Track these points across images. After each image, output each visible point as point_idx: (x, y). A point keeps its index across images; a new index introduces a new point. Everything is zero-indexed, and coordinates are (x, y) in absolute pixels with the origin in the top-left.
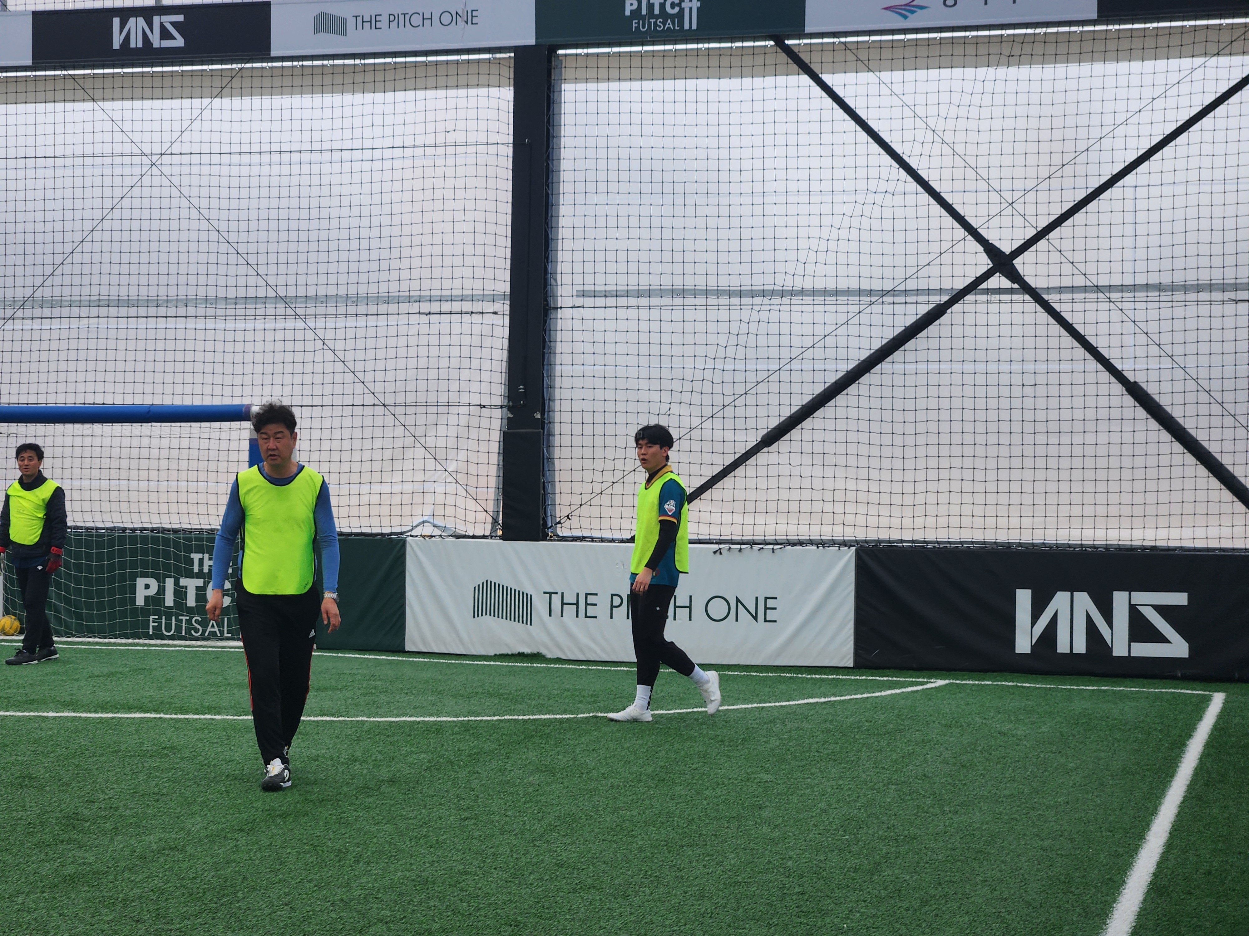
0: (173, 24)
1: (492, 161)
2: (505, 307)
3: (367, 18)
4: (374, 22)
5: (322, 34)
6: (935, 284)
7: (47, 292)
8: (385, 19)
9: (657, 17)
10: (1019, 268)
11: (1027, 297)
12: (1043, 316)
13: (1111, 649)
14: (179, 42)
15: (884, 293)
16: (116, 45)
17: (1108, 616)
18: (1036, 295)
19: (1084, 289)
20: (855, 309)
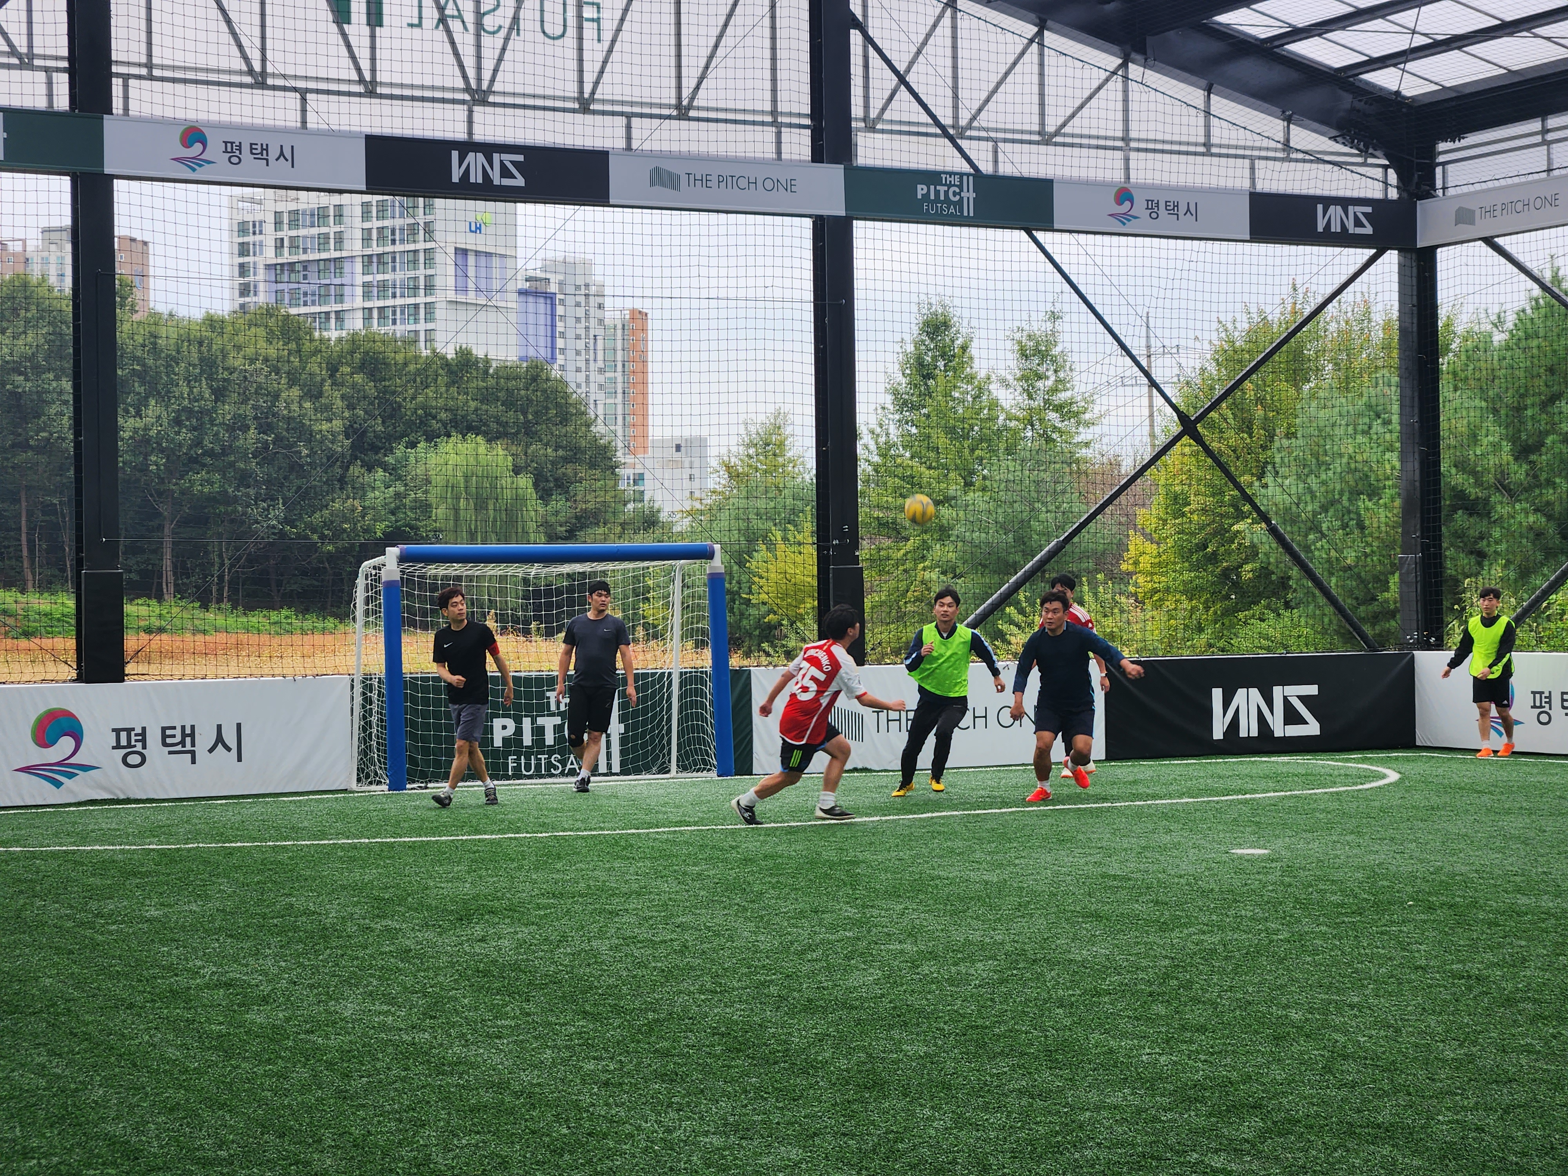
0: (513, 163)
3: (698, 177)
5: (657, 188)
8: (714, 179)
9: (942, 202)
10: (1201, 431)
13: (1271, 733)
14: (520, 181)
16: (455, 179)
17: (1270, 704)
18: (1214, 457)
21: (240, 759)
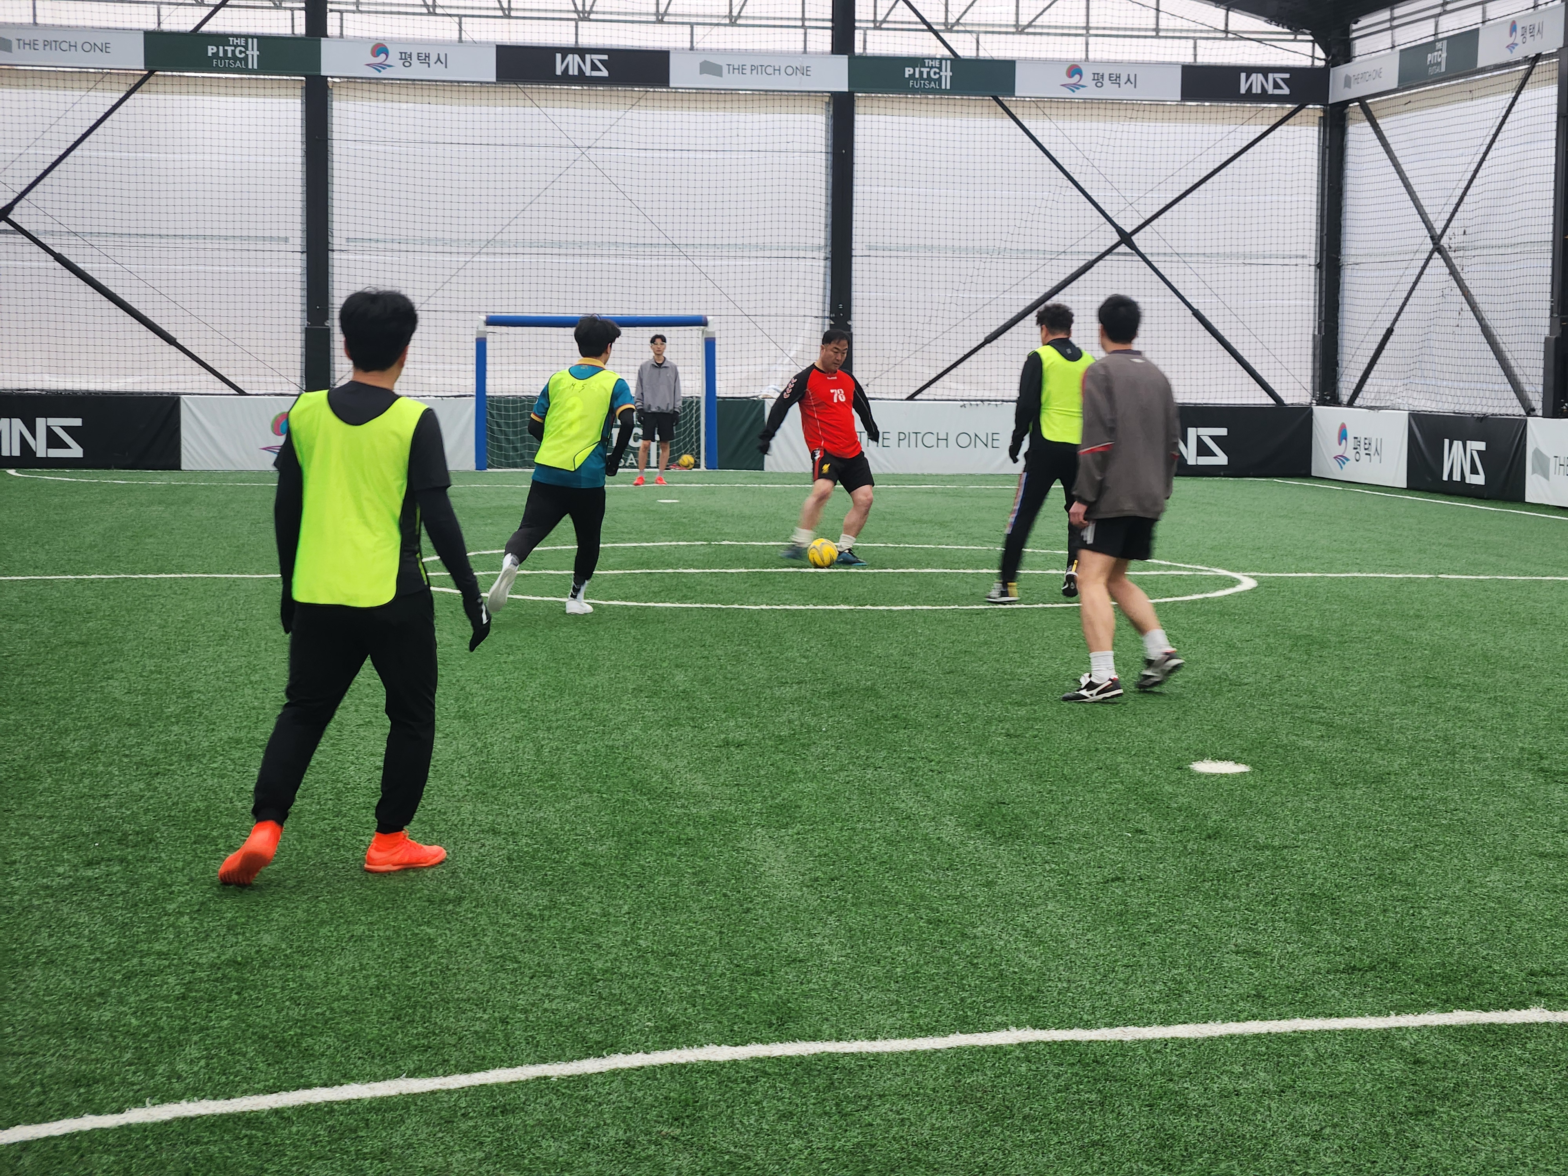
0: (600, 61)
3: (736, 67)
4: (741, 69)
5: (705, 75)
6: (1088, 249)
7: (506, 236)
8: (748, 68)
9: (925, 79)
11: (1139, 258)
13: (1187, 460)
14: (605, 73)
15: (1059, 254)
16: (559, 72)
17: (1185, 440)
18: (1142, 256)
19: (1171, 255)
20: (1042, 262)
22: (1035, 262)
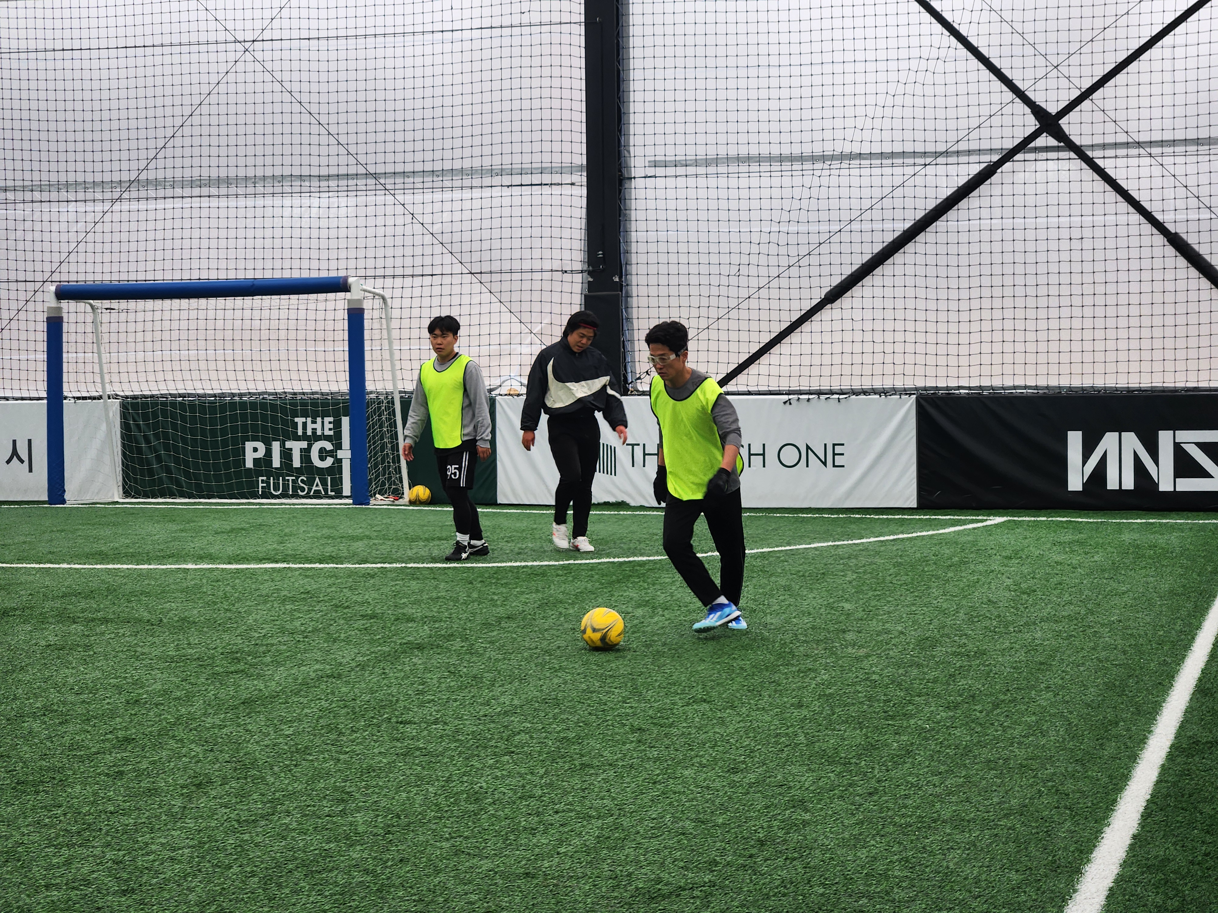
1: (566, 39)
2: (581, 178)
6: (985, 145)
7: (152, 175)
10: (1065, 128)
11: (1073, 155)
12: (1089, 173)
13: (1157, 485)
15: (937, 155)
17: (1154, 453)
18: (1080, 152)
19: (1127, 145)
20: (910, 170)
21: (31, 470)
22: (898, 171)
